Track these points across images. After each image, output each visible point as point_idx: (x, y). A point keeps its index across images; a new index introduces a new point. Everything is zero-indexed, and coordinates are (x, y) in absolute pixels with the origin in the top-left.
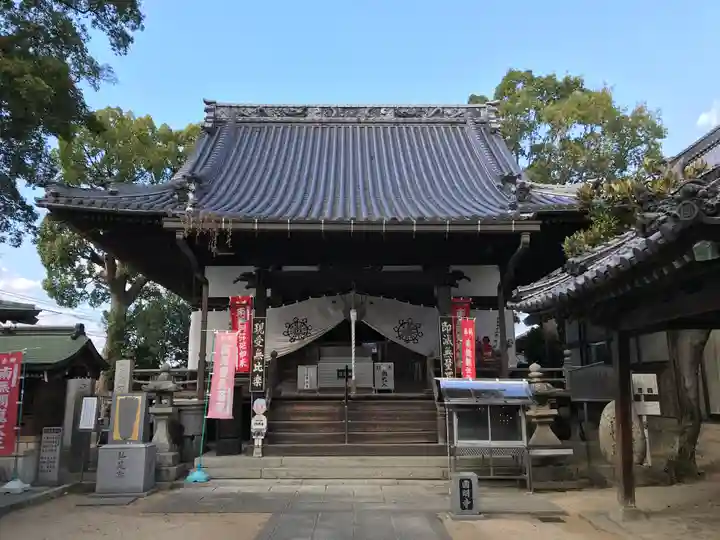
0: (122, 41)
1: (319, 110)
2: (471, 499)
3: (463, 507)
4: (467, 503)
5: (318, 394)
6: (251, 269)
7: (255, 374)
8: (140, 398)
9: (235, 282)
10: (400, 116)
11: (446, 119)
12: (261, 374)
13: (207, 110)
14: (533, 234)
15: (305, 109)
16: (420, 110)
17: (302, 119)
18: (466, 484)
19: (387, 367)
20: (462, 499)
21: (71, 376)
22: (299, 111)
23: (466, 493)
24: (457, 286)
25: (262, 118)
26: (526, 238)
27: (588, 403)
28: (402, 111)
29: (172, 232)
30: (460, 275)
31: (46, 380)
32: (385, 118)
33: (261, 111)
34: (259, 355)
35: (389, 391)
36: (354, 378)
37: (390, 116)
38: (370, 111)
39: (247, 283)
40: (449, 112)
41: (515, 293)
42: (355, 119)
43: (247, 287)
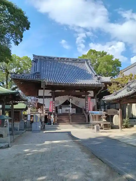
0: (17, 43)
3: (97, 130)
4: (98, 130)
5: (62, 114)
10: (73, 60)
11: (81, 62)
12: (54, 110)
13: (34, 57)
14: (104, 87)
17: (53, 60)
18: (98, 127)
19: (75, 109)
20: (97, 129)
22: (53, 58)
23: (98, 128)
24: (88, 95)
27: (111, 115)
30: (89, 93)
33: (45, 58)
34: (54, 107)
35: (75, 113)
37: (70, 60)
38: (67, 59)
40: (82, 60)
41: (103, 97)
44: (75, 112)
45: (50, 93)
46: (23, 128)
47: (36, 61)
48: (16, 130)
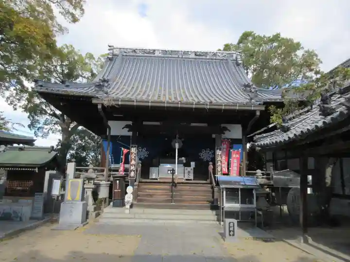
1: (161, 52)
2: (233, 231)
3: (230, 235)
4: (232, 233)
5: (159, 180)
6: (130, 123)
7: (131, 171)
8: (80, 181)
9: (123, 128)
10: (197, 56)
11: (218, 58)
12: (134, 171)
13: (109, 50)
15: (154, 51)
16: (206, 53)
17: (153, 55)
18: (232, 225)
19: (190, 169)
20: (230, 231)
21: (48, 170)
22: (152, 51)
23: (232, 229)
24: (224, 134)
25: (134, 54)
26: (258, 113)
27: (282, 188)
28: (198, 53)
29: (96, 105)
30: (226, 129)
31: (37, 171)
32: (190, 57)
33: (134, 51)
34: (133, 162)
35: (191, 180)
36: (176, 174)
37: (193, 56)
38: (184, 53)
39: (128, 129)
40: (219, 54)
41: (255, 138)
42: (177, 56)
43: (129, 131)
44: (192, 177)
45: (127, 126)
46: (40, 214)
47: (112, 57)
48: (19, 219)
